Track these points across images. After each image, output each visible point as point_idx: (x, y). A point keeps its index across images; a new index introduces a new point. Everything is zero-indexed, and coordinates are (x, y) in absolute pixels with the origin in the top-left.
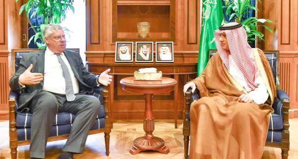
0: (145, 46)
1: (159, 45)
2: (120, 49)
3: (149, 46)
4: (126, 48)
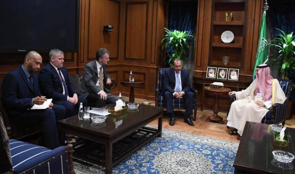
0: (223, 71)
1: (231, 71)
2: (210, 71)
3: (225, 70)
4: (213, 70)
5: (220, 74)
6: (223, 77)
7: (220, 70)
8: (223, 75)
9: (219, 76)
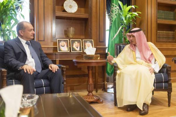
0: (76, 42)
1: (85, 42)
2: (61, 44)
3: (79, 42)
4: (65, 43)
5: (74, 47)
6: (78, 49)
7: (73, 42)
8: (77, 47)
9: (74, 50)
